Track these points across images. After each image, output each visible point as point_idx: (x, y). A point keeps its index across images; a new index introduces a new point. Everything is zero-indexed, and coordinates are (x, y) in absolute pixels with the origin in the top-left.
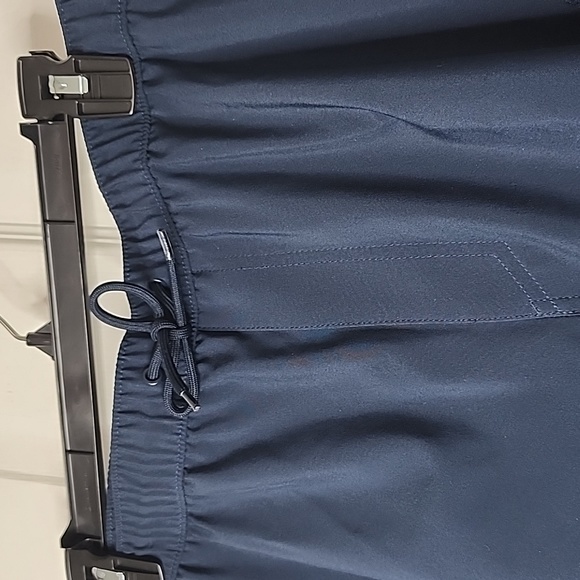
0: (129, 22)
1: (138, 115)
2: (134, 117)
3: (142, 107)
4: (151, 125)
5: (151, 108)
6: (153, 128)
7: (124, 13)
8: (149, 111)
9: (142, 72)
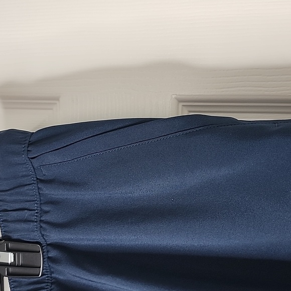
0: (41, 227)
1: (44, 277)
2: (41, 278)
3: (47, 272)
4: (52, 283)
5: (52, 273)
6: (53, 286)
7: (39, 222)
8: (51, 275)
9: (48, 252)
